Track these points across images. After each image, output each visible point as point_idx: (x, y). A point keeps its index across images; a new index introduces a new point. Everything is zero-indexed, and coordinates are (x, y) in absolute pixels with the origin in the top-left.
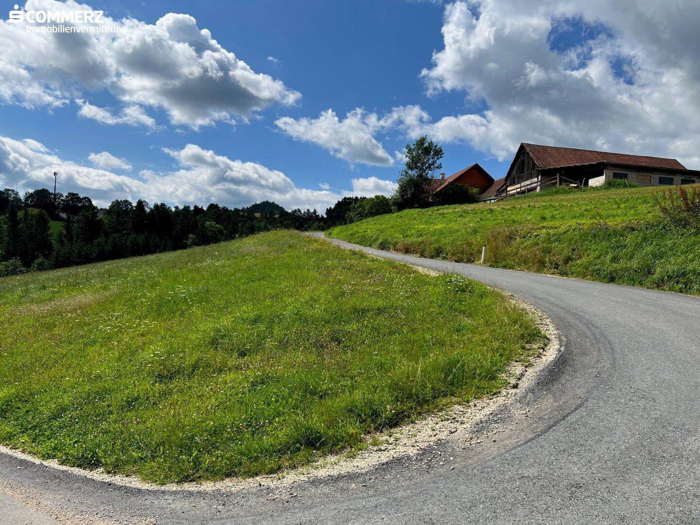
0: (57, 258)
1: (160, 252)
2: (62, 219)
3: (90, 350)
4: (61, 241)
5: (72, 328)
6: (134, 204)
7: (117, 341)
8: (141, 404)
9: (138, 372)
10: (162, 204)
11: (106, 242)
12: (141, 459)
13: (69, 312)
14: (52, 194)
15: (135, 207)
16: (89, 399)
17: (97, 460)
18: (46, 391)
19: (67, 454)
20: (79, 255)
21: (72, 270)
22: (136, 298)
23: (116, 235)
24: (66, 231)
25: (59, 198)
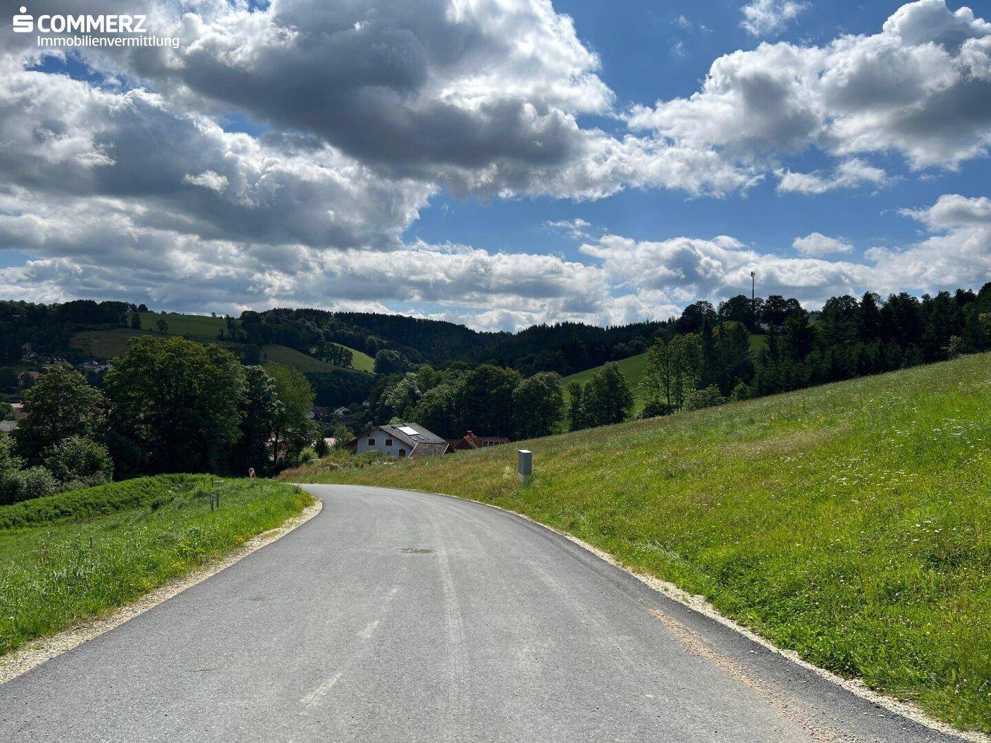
0: (760, 382)
1: (905, 367)
2: (763, 332)
3: (821, 507)
4: (764, 361)
5: (793, 476)
6: (859, 300)
7: (859, 500)
8: (909, 598)
9: (898, 548)
10: (902, 294)
11: (823, 357)
12: (921, 681)
13: (786, 454)
14: (750, 300)
15: (860, 303)
16: (830, 576)
17: (853, 666)
18: (771, 557)
19: (809, 647)
20: (788, 379)
21: (784, 398)
22: (879, 437)
23: (835, 347)
24: (770, 346)
25: (758, 305)
